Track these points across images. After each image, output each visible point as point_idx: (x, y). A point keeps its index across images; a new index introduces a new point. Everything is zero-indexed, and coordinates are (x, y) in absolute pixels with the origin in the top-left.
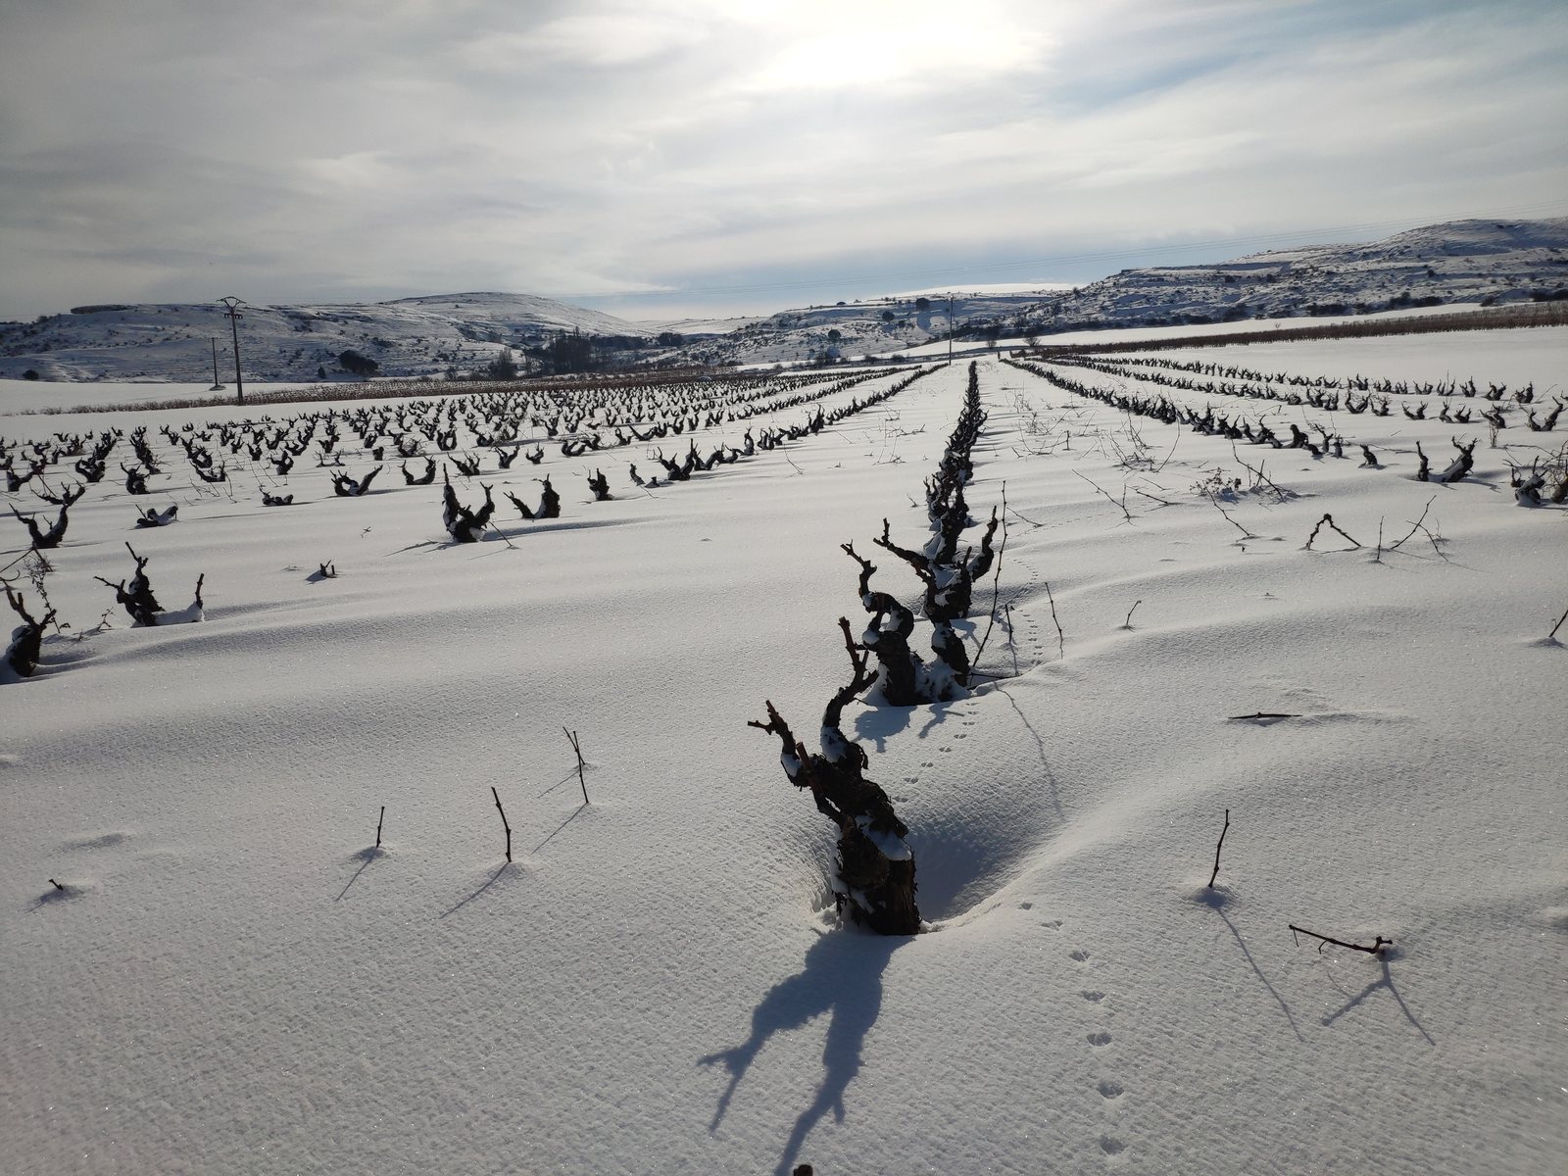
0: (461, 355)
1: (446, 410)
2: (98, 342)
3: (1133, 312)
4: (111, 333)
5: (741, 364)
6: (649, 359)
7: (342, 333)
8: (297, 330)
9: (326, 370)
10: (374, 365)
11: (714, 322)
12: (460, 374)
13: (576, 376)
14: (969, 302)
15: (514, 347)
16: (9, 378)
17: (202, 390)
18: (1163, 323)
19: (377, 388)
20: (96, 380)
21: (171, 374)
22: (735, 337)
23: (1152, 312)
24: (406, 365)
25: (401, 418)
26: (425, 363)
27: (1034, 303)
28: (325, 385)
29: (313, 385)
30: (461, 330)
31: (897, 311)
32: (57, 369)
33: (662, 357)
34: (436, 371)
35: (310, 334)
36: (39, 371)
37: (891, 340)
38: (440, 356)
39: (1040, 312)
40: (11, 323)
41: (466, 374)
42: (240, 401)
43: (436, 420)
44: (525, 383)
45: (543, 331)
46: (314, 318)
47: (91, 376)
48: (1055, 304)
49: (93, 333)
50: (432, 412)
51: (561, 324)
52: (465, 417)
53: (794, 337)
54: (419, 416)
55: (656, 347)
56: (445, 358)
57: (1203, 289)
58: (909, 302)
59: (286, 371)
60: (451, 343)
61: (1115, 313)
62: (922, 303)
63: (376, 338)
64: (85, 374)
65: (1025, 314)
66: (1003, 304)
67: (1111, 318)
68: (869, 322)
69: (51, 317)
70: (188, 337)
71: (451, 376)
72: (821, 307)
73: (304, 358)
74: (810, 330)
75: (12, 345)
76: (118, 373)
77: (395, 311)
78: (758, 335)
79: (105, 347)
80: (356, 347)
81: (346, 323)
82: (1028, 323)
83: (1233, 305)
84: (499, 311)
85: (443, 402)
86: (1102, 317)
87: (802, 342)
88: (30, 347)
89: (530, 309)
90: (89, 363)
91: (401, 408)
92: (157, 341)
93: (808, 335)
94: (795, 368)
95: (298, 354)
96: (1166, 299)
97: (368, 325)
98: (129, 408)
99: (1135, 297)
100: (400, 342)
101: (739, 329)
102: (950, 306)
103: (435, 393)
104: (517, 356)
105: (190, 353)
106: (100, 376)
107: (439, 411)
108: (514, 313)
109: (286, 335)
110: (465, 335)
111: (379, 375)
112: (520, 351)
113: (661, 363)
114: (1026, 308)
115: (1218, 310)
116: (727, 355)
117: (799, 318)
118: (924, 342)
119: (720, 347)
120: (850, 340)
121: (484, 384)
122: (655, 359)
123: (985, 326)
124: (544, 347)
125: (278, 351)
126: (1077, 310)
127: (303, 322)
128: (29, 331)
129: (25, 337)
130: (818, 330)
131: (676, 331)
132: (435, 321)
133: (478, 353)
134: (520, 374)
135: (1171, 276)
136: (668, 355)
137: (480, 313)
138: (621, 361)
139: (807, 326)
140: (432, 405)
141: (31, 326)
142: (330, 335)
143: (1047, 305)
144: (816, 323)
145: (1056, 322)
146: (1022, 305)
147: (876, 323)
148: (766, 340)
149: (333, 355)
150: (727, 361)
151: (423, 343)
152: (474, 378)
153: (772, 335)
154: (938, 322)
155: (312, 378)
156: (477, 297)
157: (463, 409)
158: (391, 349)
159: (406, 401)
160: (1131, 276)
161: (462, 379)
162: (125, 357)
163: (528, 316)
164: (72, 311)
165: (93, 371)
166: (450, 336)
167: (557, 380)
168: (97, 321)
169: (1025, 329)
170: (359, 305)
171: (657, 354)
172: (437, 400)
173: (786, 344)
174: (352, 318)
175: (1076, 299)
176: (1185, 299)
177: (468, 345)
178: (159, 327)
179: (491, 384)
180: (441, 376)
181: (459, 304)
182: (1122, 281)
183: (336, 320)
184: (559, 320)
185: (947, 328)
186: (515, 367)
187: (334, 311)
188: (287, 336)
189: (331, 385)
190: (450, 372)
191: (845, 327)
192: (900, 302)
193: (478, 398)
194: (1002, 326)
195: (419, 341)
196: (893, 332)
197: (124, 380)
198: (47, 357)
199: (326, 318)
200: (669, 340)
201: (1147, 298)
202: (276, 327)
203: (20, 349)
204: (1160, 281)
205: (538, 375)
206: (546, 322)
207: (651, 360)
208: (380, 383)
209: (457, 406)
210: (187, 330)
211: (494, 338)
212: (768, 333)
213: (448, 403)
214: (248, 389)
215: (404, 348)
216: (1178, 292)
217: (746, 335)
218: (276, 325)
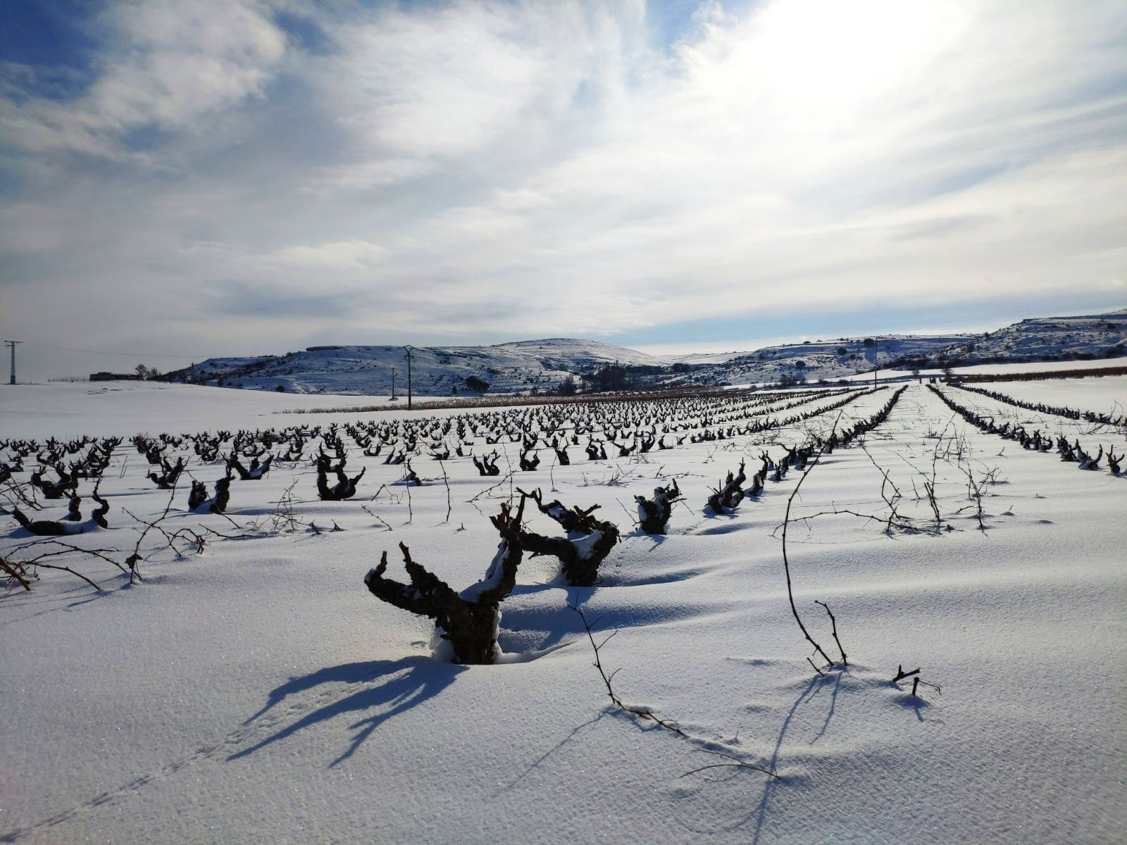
0: (541, 379)
1: (529, 414)
2: (322, 369)
3: (1031, 351)
4: (330, 363)
5: (730, 384)
6: (665, 381)
7: (469, 365)
8: (441, 363)
9: (458, 389)
10: (487, 385)
11: (713, 355)
12: (540, 391)
13: (614, 393)
14: (906, 342)
15: (576, 374)
16: (268, 390)
17: (383, 401)
18: (1056, 359)
19: (489, 400)
20: (318, 393)
21: (363, 389)
22: (727, 366)
23: (1047, 351)
24: (507, 386)
25: (505, 418)
26: (519, 384)
27: (954, 343)
28: (458, 398)
29: (450, 398)
30: (543, 363)
31: (849, 348)
32: (296, 386)
33: (674, 380)
34: (525, 389)
35: (449, 366)
36: (285, 386)
37: (844, 369)
38: (528, 380)
39: (958, 350)
40: (271, 356)
41: (544, 391)
42: (410, 407)
43: (523, 420)
44: (580, 398)
45: (595, 363)
46: (452, 355)
47: (316, 390)
48: (970, 344)
49: (318, 363)
50: (521, 415)
51: (606, 359)
52: (538, 418)
53: (770, 366)
54: (514, 417)
55: (671, 373)
56: (531, 381)
57: (1089, 333)
58: (858, 341)
59: (433, 389)
60: (536, 372)
61: (1017, 351)
62: (869, 342)
63: (489, 369)
64: (313, 389)
65: (947, 351)
66: (932, 344)
67: (1014, 355)
68: (827, 356)
69: (294, 353)
70: (375, 366)
71: (534, 392)
72: (791, 345)
73: (444, 381)
74: (781, 361)
75: (271, 370)
76: (332, 388)
77: (502, 351)
78: (744, 364)
79: (325, 372)
80: (477, 374)
81: (471, 359)
82: (948, 357)
83: (1114, 345)
84: (567, 351)
85: (528, 410)
86: (1007, 354)
87: (776, 370)
88: (281, 372)
89: (588, 349)
90: (315, 382)
91: (504, 413)
92: (356, 368)
93: (781, 364)
94: (765, 388)
95: (441, 378)
96: (1059, 341)
97: (485, 360)
98: (344, 411)
99: (1035, 339)
100: (504, 371)
101: (730, 361)
102: (890, 344)
103: (523, 404)
104: (577, 380)
105: (375, 376)
106: (321, 391)
107: (525, 415)
108: (577, 352)
109: (433, 366)
110: (544, 366)
111: (490, 392)
112: (579, 377)
113: (673, 384)
114: (948, 346)
115: (1102, 349)
116: (720, 379)
117: (775, 353)
118: (868, 370)
119: (715, 373)
120: (810, 369)
121: (554, 398)
122: (669, 381)
123: (916, 359)
124: (595, 373)
125: (429, 376)
126: (987, 349)
127: (444, 356)
128: (281, 361)
129: (279, 365)
130: (788, 361)
131: (685, 362)
132: (526, 358)
133: (552, 378)
134: (578, 391)
135: (1063, 324)
136: (678, 378)
137: (555, 352)
138: (645, 383)
139: (780, 358)
140: (521, 411)
141: (283, 358)
142: (461, 366)
143: (964, 345)
144: (787, 357)
145: (970, 357)
146: (946, 344)
147: (832, 356)
148: (749, 368)
149: (462, 379)
150: (720, 382)
151: (519, 371)
152: (549, 394)
153: (753, 365)
154: (882, 356)
155: (448, 393)
156: (553, 342)
157: (538, 413)
158: (498, 375)
159: (507, 409)
160: (1031, 324)
161: (541, 395)
162: (337, 378)
163: (586, 353)
164: (307, 349)
165: (316, 387)
166: (536, 367)
167: (601, 396)
168: (322, 356)
169: (946, 362)
170: (480, 347)
171: (671, 378)
172: (524, 408)
173: (764, 371)
174: (475, 356)
175: (986, 340)
176: (1074, 341)
177: (546, 373)
178: (358, 360)
179: (559, 398)
180: (528, 393)
181: (543, 347)
182: (1024, 327)
183: (465, 357)
184: (606, 355)
185: (888, 360)
186: (575, 387)
187: (465, 351)
188: (435, 367)
189: (461, 398)
190: (534, 390)
191: (809, 359)
192: (852, 341)
193: (547, 407)
194: (929, 360)
195: (516, 370)
196: (846, 363)
197: (336, 393)
198: (290, 378)
199: (460, 355)
200: (679, 368)
201: (1043, 340)
202: (428, 361)
203: (274, 373)
204: (1054, 327)
205: (590, 392)
206: (597, 357)
207: (667, 382)
208: (490, 397)
209: (535, 412)
210: (375, 362)
211: (563, 368)
212: (751, 363)
213: (530, 410)
214: (415, 400)
215: (506, 375)
216: (1068, 336)
217: (735, 364)
218: (429, 359)
